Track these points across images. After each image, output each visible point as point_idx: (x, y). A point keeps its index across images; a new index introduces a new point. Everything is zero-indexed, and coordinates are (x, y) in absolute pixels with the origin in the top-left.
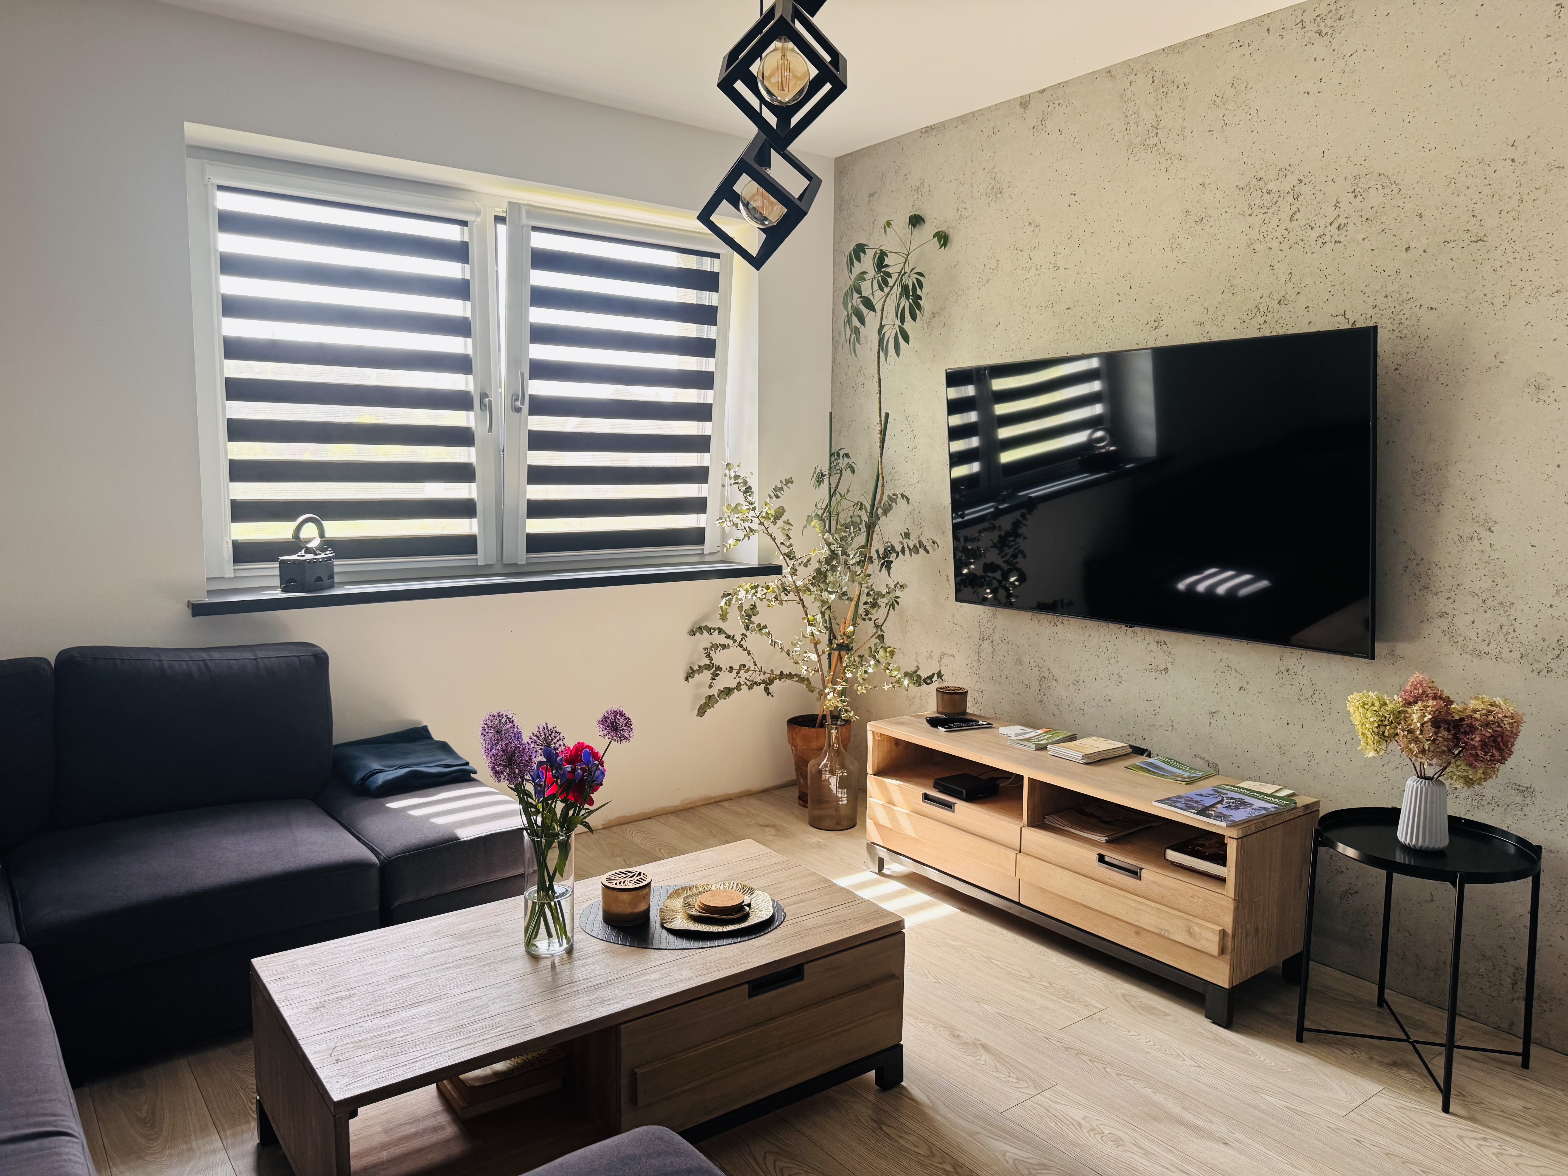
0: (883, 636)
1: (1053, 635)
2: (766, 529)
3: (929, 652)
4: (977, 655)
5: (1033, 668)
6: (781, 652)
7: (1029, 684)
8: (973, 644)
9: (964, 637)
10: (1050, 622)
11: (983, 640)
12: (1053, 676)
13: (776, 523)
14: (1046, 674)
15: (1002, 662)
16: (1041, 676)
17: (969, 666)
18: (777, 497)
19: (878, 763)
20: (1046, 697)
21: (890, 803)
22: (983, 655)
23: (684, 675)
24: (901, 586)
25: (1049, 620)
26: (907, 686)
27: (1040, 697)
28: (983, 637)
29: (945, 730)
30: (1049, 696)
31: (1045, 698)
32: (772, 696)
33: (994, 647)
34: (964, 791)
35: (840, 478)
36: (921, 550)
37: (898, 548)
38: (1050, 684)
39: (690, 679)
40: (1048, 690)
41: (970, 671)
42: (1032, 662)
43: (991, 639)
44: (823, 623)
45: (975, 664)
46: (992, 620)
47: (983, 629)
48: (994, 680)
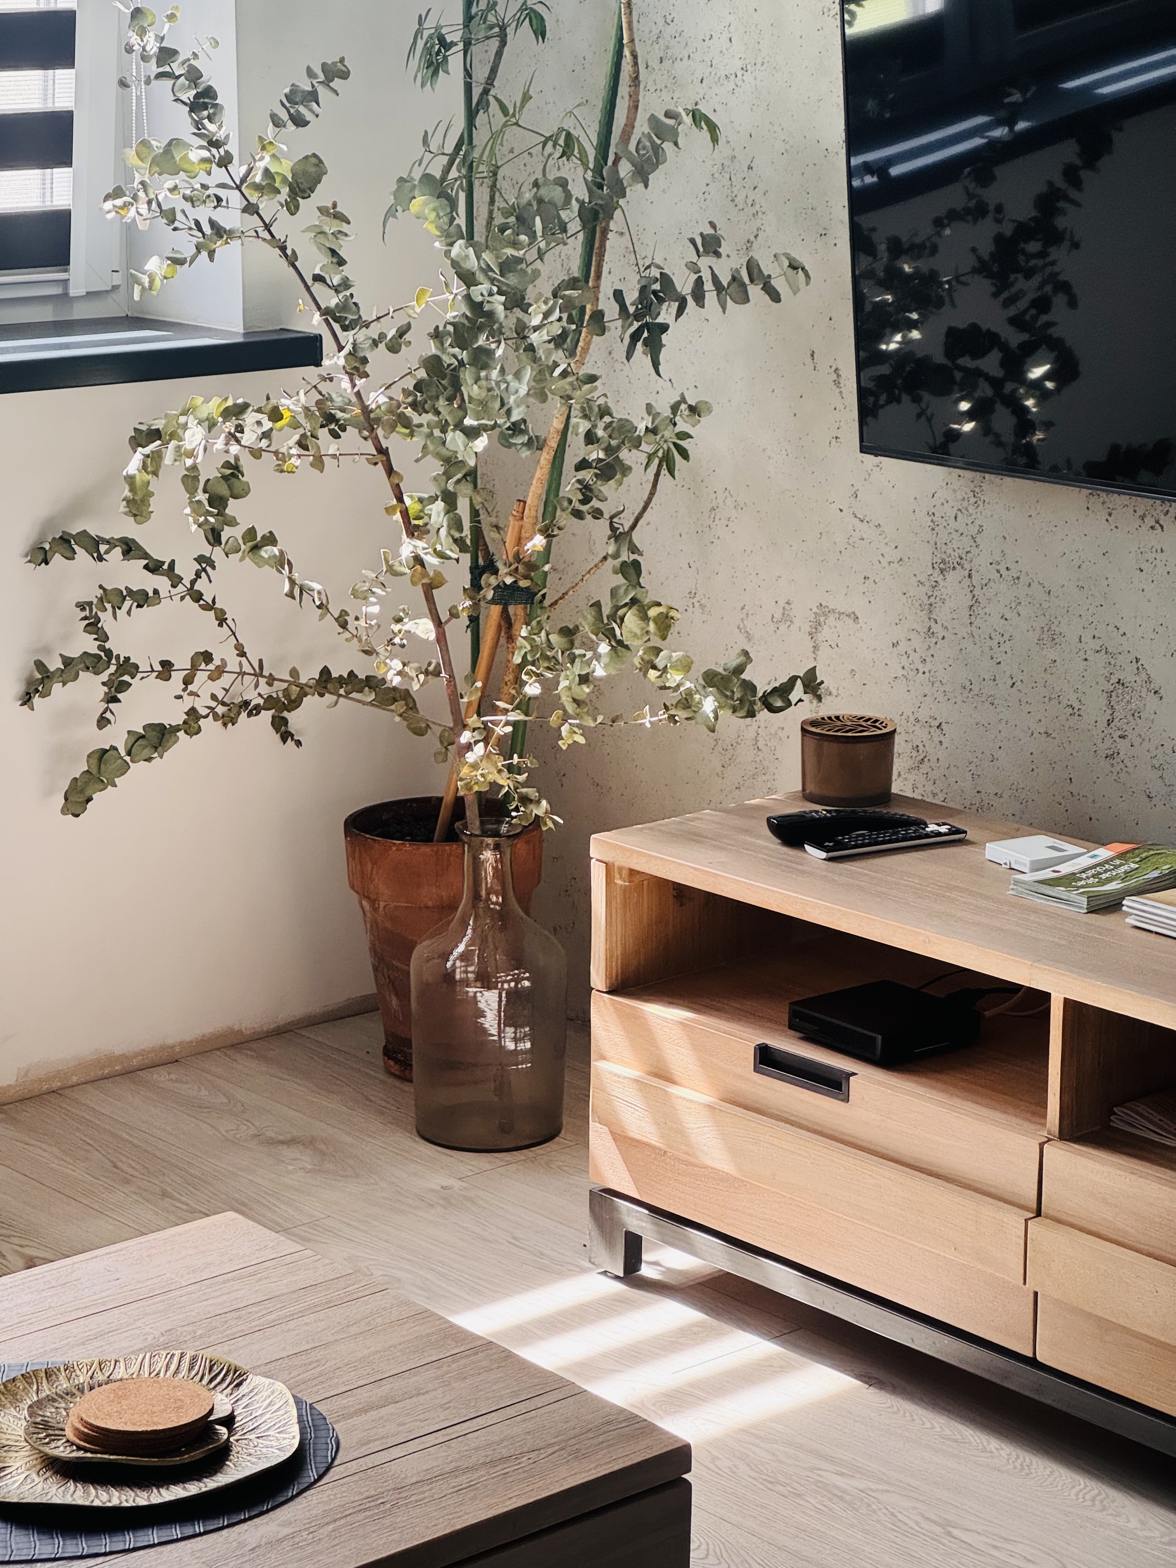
0: (636, 565)
1: (1151, 556)
2: (267, 227)
3: (782, 603)
4: (924, 615)
5: (1090, 655)
6: (322, 617)
7: (1076, 705)
8: (914, 581)
9: (888, 558)
10: (1143, 517)
11: (942, 571)
12: (1149, 681)
13: (297, 208)
14: (1128, 676)
15: (997, 638)
16: (1114, 679)
17: (901, 648)
18: (299, 122)
19: (624, 953)
20: (1127, 742)
21: (657, 1075)
22: (942, 614)
23: (19, 688)
24: (693, 409)
25: (1140, 513)
26: (711, 715)
27: (1108, 742)
28: (943, 561)
29: (823, 855)
30: (1137, 741)
31: (1123, 745)
32: (299, 743)
33: (976, 592)
34: (880, 1037)
35: (499, 54)
36: (755, 291)
37: (684, 284)
38: (1141, 705)
39: (36, 700)
40: (1133, 723)
41: (905, 662)
42: (1087, 637)
43: (967, 566)
44: (449, 528)
45: (917, 641)
46: (971, 509)
47: (944, 536)
48: (976, 691)
